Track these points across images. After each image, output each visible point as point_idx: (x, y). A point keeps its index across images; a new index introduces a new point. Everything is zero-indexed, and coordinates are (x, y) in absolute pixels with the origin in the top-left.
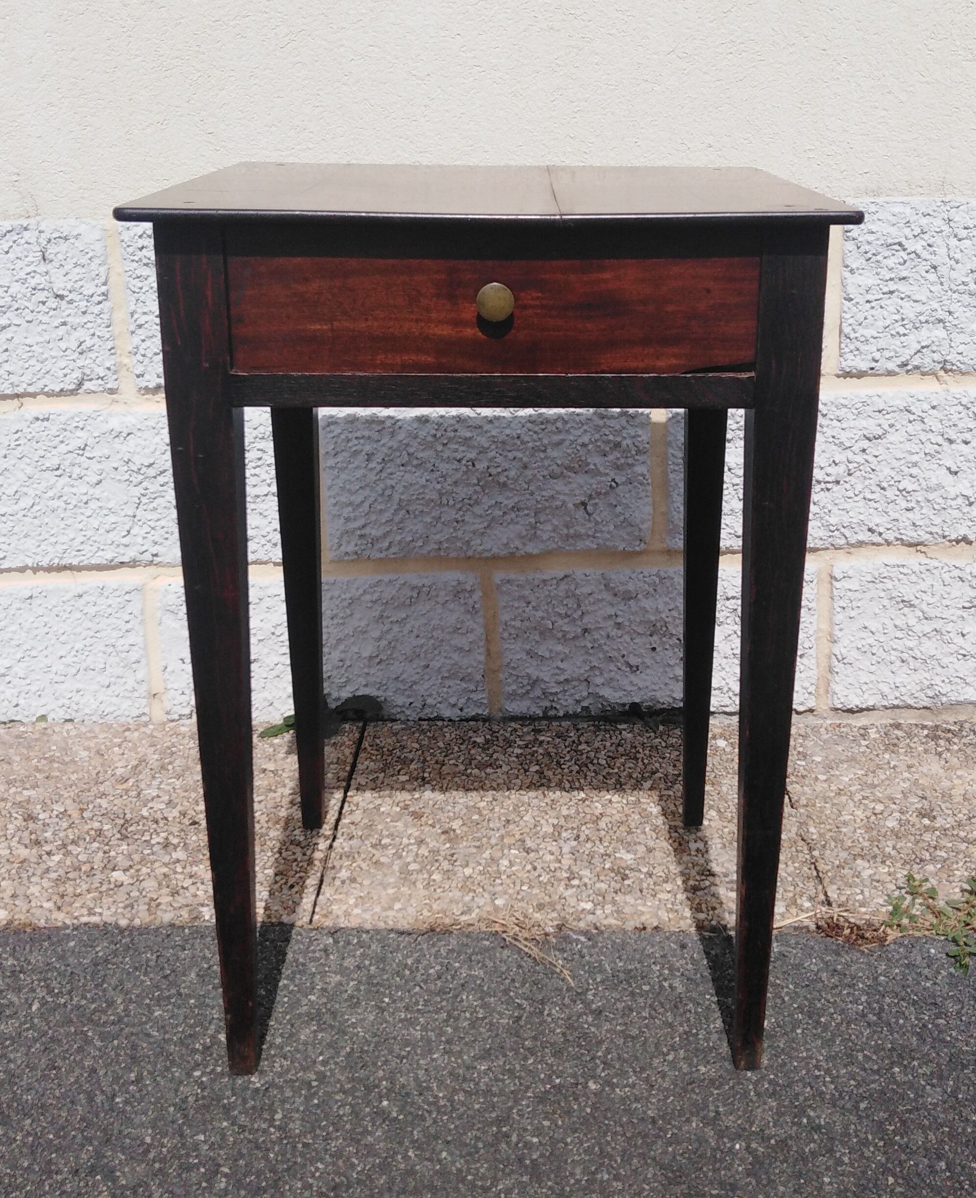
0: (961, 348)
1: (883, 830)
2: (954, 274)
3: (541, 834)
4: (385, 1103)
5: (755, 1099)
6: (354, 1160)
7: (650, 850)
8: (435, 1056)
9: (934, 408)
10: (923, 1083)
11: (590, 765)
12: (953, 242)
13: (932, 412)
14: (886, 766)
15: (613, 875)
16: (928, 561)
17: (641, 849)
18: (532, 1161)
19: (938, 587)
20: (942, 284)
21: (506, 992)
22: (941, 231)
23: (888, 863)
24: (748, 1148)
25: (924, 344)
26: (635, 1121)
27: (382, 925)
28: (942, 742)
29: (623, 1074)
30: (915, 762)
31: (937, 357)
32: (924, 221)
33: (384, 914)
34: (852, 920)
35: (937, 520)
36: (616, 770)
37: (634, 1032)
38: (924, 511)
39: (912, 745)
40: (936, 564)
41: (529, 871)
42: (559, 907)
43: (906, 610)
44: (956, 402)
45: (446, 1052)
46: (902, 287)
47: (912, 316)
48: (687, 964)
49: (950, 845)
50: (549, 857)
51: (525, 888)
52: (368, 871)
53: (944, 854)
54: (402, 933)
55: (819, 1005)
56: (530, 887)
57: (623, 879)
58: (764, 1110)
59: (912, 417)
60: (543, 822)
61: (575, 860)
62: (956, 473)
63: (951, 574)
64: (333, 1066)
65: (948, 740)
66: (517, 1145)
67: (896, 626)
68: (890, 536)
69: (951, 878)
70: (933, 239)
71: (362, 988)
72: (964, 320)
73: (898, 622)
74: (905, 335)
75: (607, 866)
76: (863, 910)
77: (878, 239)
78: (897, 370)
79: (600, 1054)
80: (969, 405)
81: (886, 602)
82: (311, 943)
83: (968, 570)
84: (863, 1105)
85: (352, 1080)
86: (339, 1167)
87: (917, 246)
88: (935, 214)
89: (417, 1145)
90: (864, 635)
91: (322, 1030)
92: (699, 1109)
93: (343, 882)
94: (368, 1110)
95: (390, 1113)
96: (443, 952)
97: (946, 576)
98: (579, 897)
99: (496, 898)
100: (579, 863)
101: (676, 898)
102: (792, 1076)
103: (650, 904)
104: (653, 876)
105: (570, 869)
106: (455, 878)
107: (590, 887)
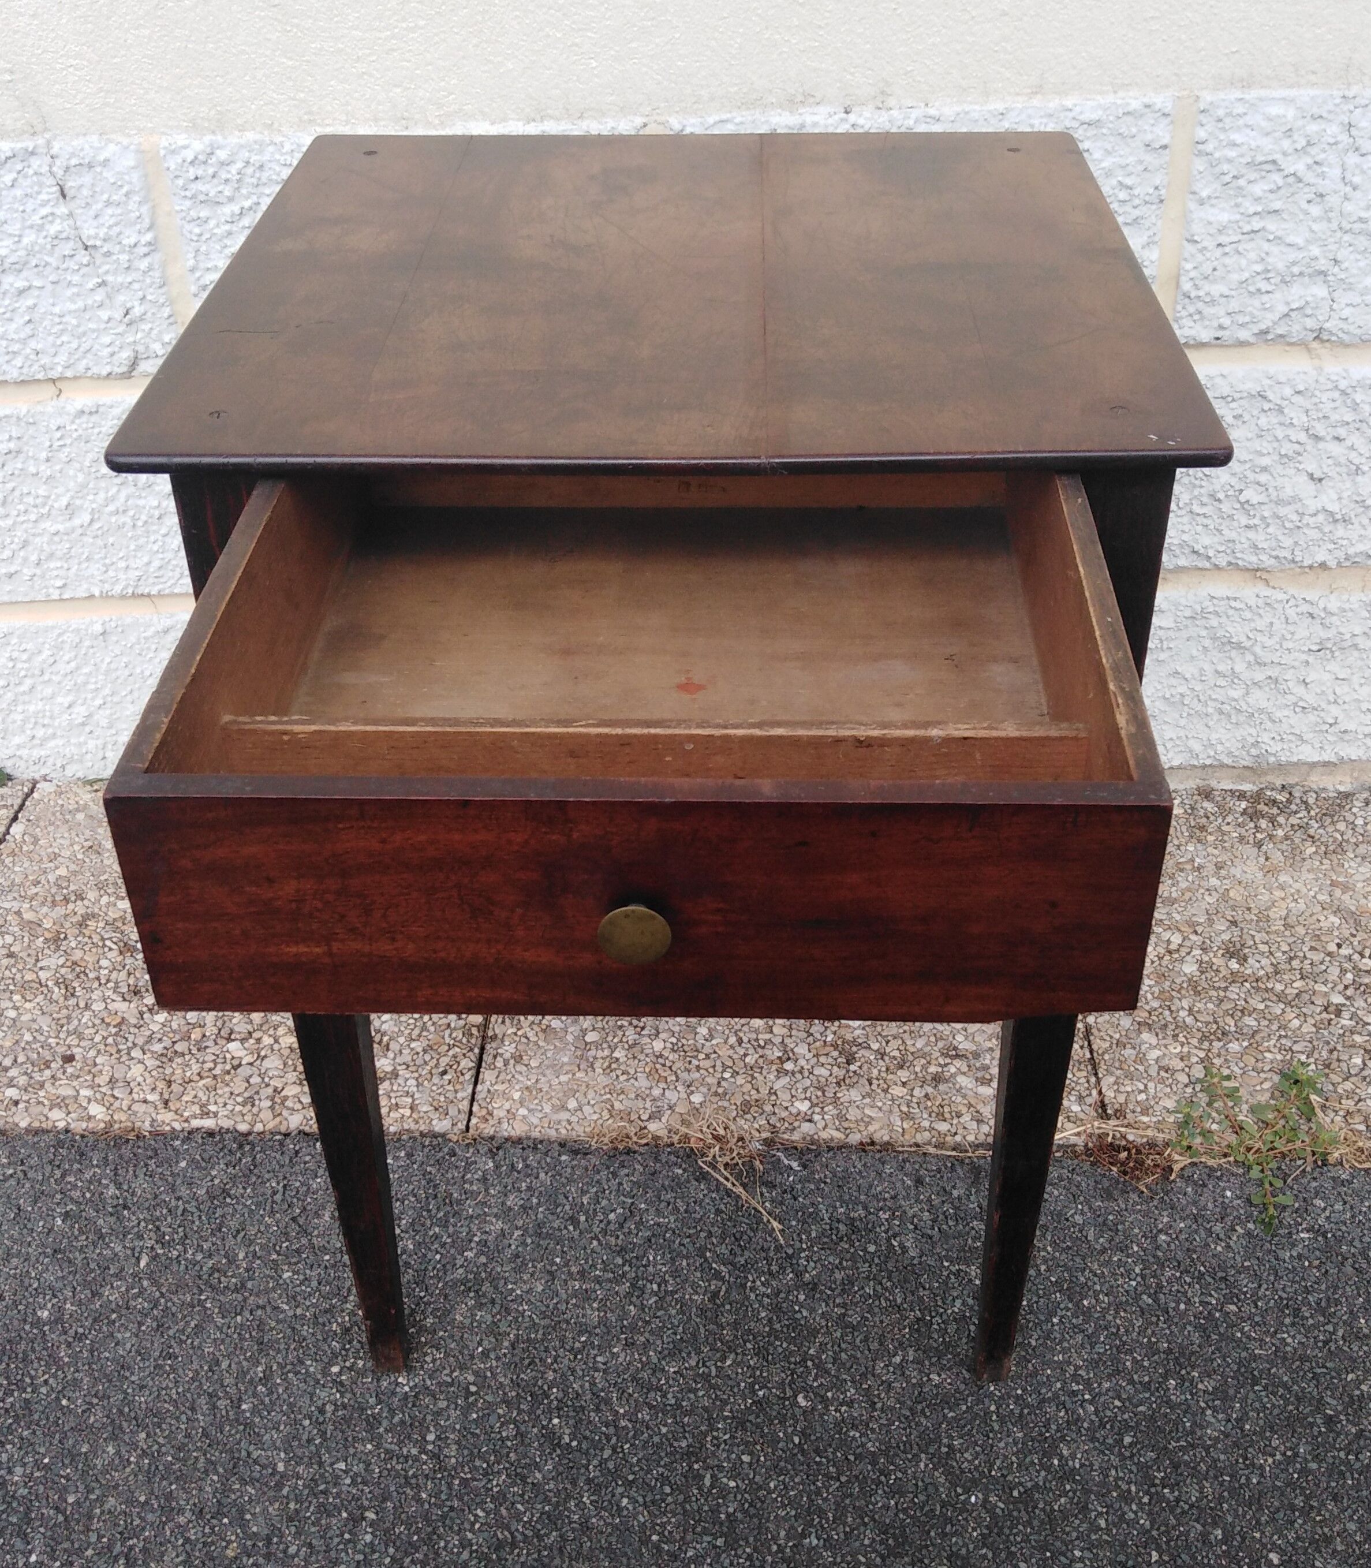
0: (1347, 312)
1: (1178, 981)
2: (1348, 207)
4: (556, 1421)
5: (997, 1427)
6: (519, 1506)
8: (615, 1350)
9: (1298, 392)
10: (1203, 1405)
12: (1352, 159)
13: (1298, 399)
14: (1188, 867)
15: (835, 1054)
16: (1268, 592)
18: (728, 1515)
19: (1278, 625)
20: (1329, 220)
21: (701, 1252)
22: (1336, 143)
23: (1181, 1038)
24: (986, 1501)
25: (1294, 306)
26: (851, 1458)
27: (552, 1133)
28: (1263, 823)
29: (838, 1385)
30: (1224, 857)
31: (1310, 323)
32: (1313, 128)
33: (555, 1117)
34: (1131, 1138)
35: (1288, 542)
37: (855, 1319)
38: (1270, 530)
39: (1225, 828)
40: (1281, 596)
41: (732, 1047)
42: (768, 1108)
43: (1234, 653)
44: (1330, 386)
45: (629, 1345)
46: (1272, 225)
47: (1281, 266)
48: (922, 1210)
49: (1262, 1006)
51: (727, 1075)
52: (536, 1043)
53: (1255, 1023)
54: (575, 1152)
55: (1082, 1279)
56: (735, 1073)
57: (848, 1063)
58: (1007, 1444)
59: (1266, 406)
62: (1320, 480)
63: (1299, 610)
64: (494, 1363)
65: (1272, 820)
66: (710, 1491)
67: (1217, 672)
68: (1222, 561)
69: (1260, 1065)
70: (1323, 156)
71: (529, 1241)
72: (1355, 271)
73: (1221, 668)
74: (1268, 292)
75: (829, 1039)
76: (1145, 1119)
77: (1242, 156)
78: (1252, 340)
79: (811, 1352)
80: (1349, 391)
81: (1207, 643)
82: (467, 1169)
83: (1321, 605)
84: (1127, 1440)
85: (516, 1384)
86: (501, 1516)
87: (1299, 166)
88: (1331, 117)
89: (595, 1487)
90: (1173, 681)
91: (480, 1306)
92: (928, 1441)
93: (506, 1063)
94: (535, 1430)
95: (560, 1438)
96: (626, 1187)
97: (1291, 613)
98: (793, 1092)
99: (692, 1092)
100: (794, 1032)
101: (912, 1096)
102: (1044, 1391)
103: (880, 1104)
104: (886, 1058)
105: (783, 1042)
106: (642, 1057)
107: (806, 1074)
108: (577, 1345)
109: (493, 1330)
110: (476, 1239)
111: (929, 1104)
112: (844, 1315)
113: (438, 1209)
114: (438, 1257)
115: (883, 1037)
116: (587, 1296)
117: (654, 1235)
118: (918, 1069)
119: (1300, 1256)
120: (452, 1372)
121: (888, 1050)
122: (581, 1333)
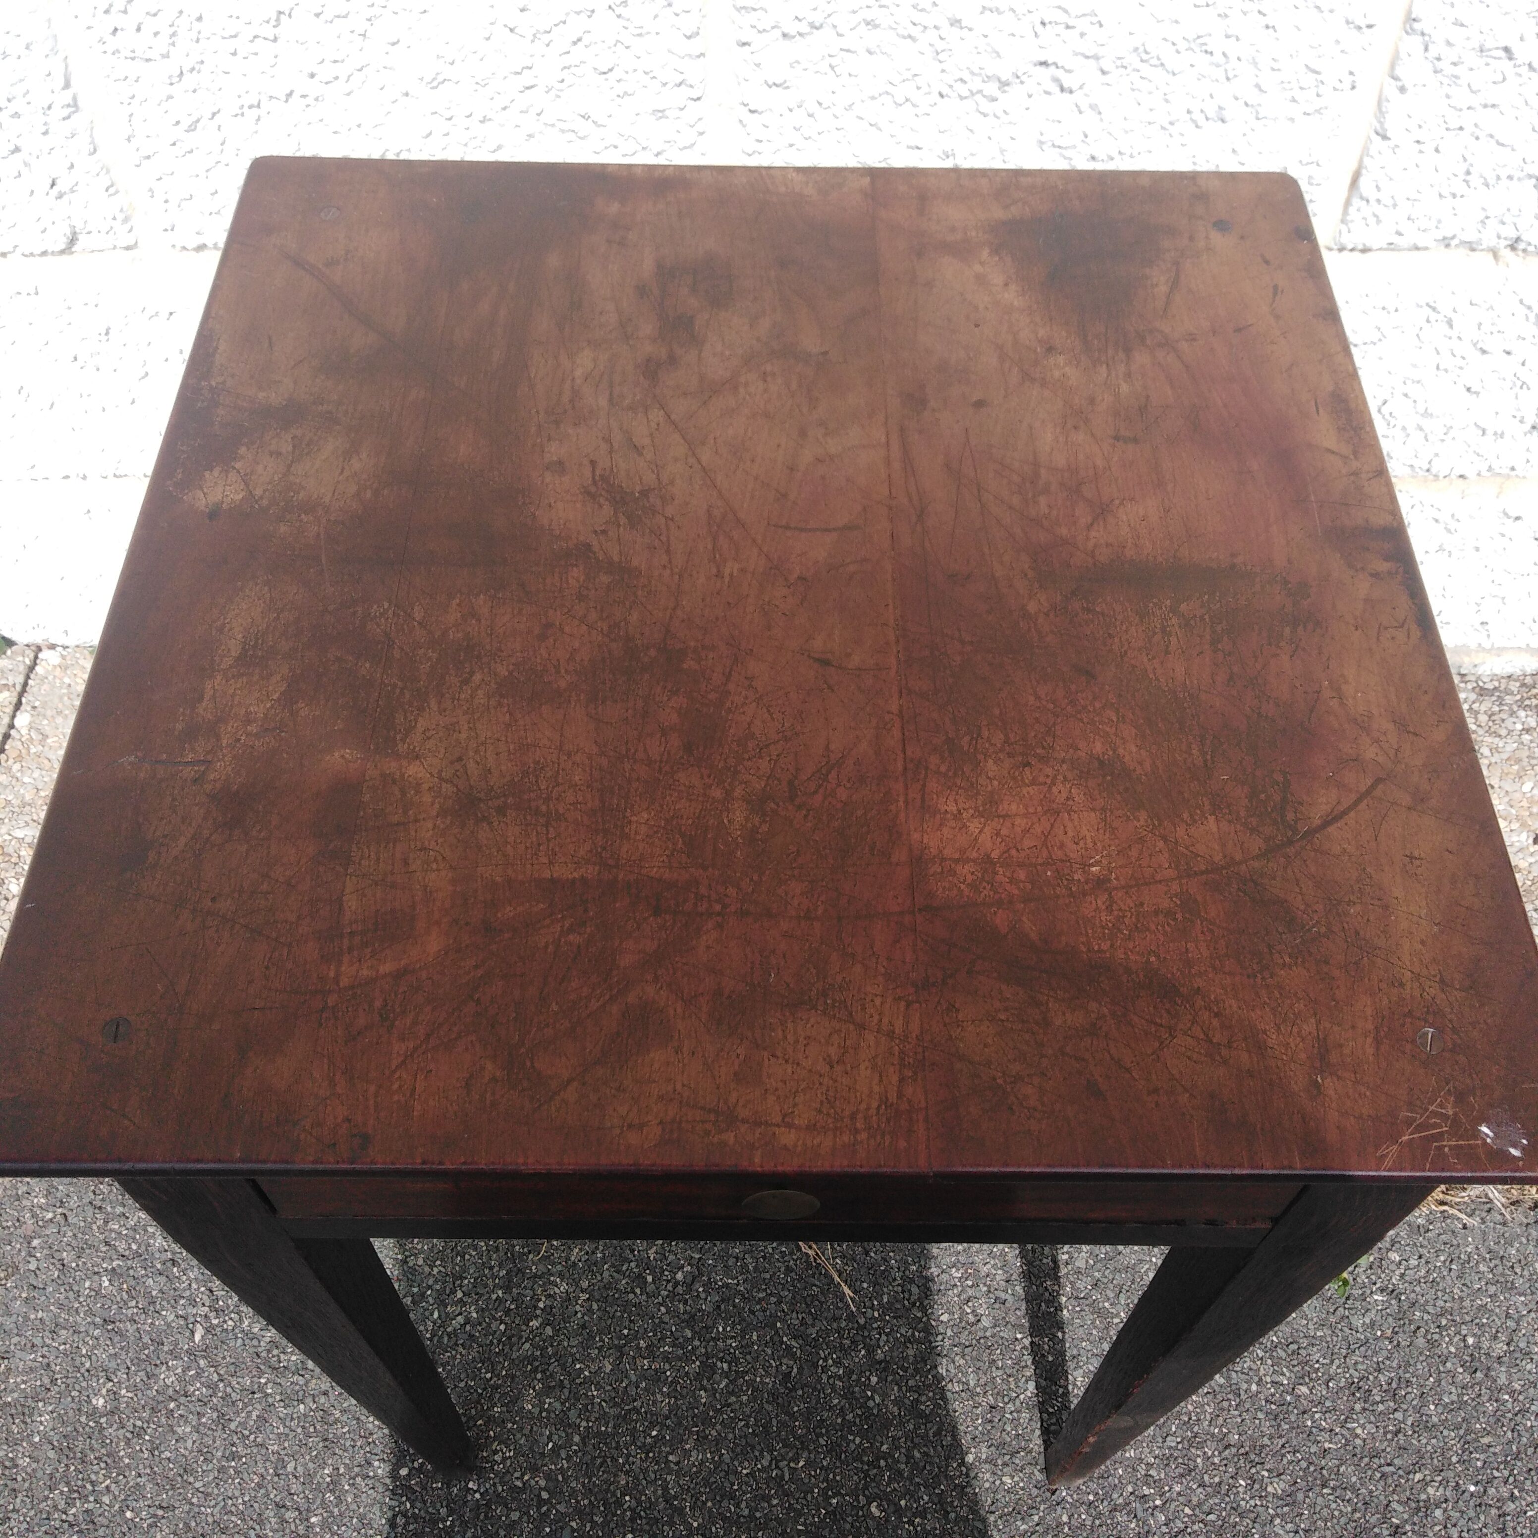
4: (630, 1536)
8: (688, 1447)
10: (1272, 1512)
21: (772, 1322)
29: (912, 1491)
31: (1506, 231)
45: (701, 1440)
64: (565, 1463)
79: (885, 1448)
102: (1115, 1496)
108: (649, 1440)
109: (562, 1422)
110: (541, 1305)
112: (917, 1401)
113: (501, 1266)
114: (502, 1327)
116: (657, 1377)
117: (723, 1300)
119: (1373, 1323)
120: (523, 1475)
122: (652, 1426)
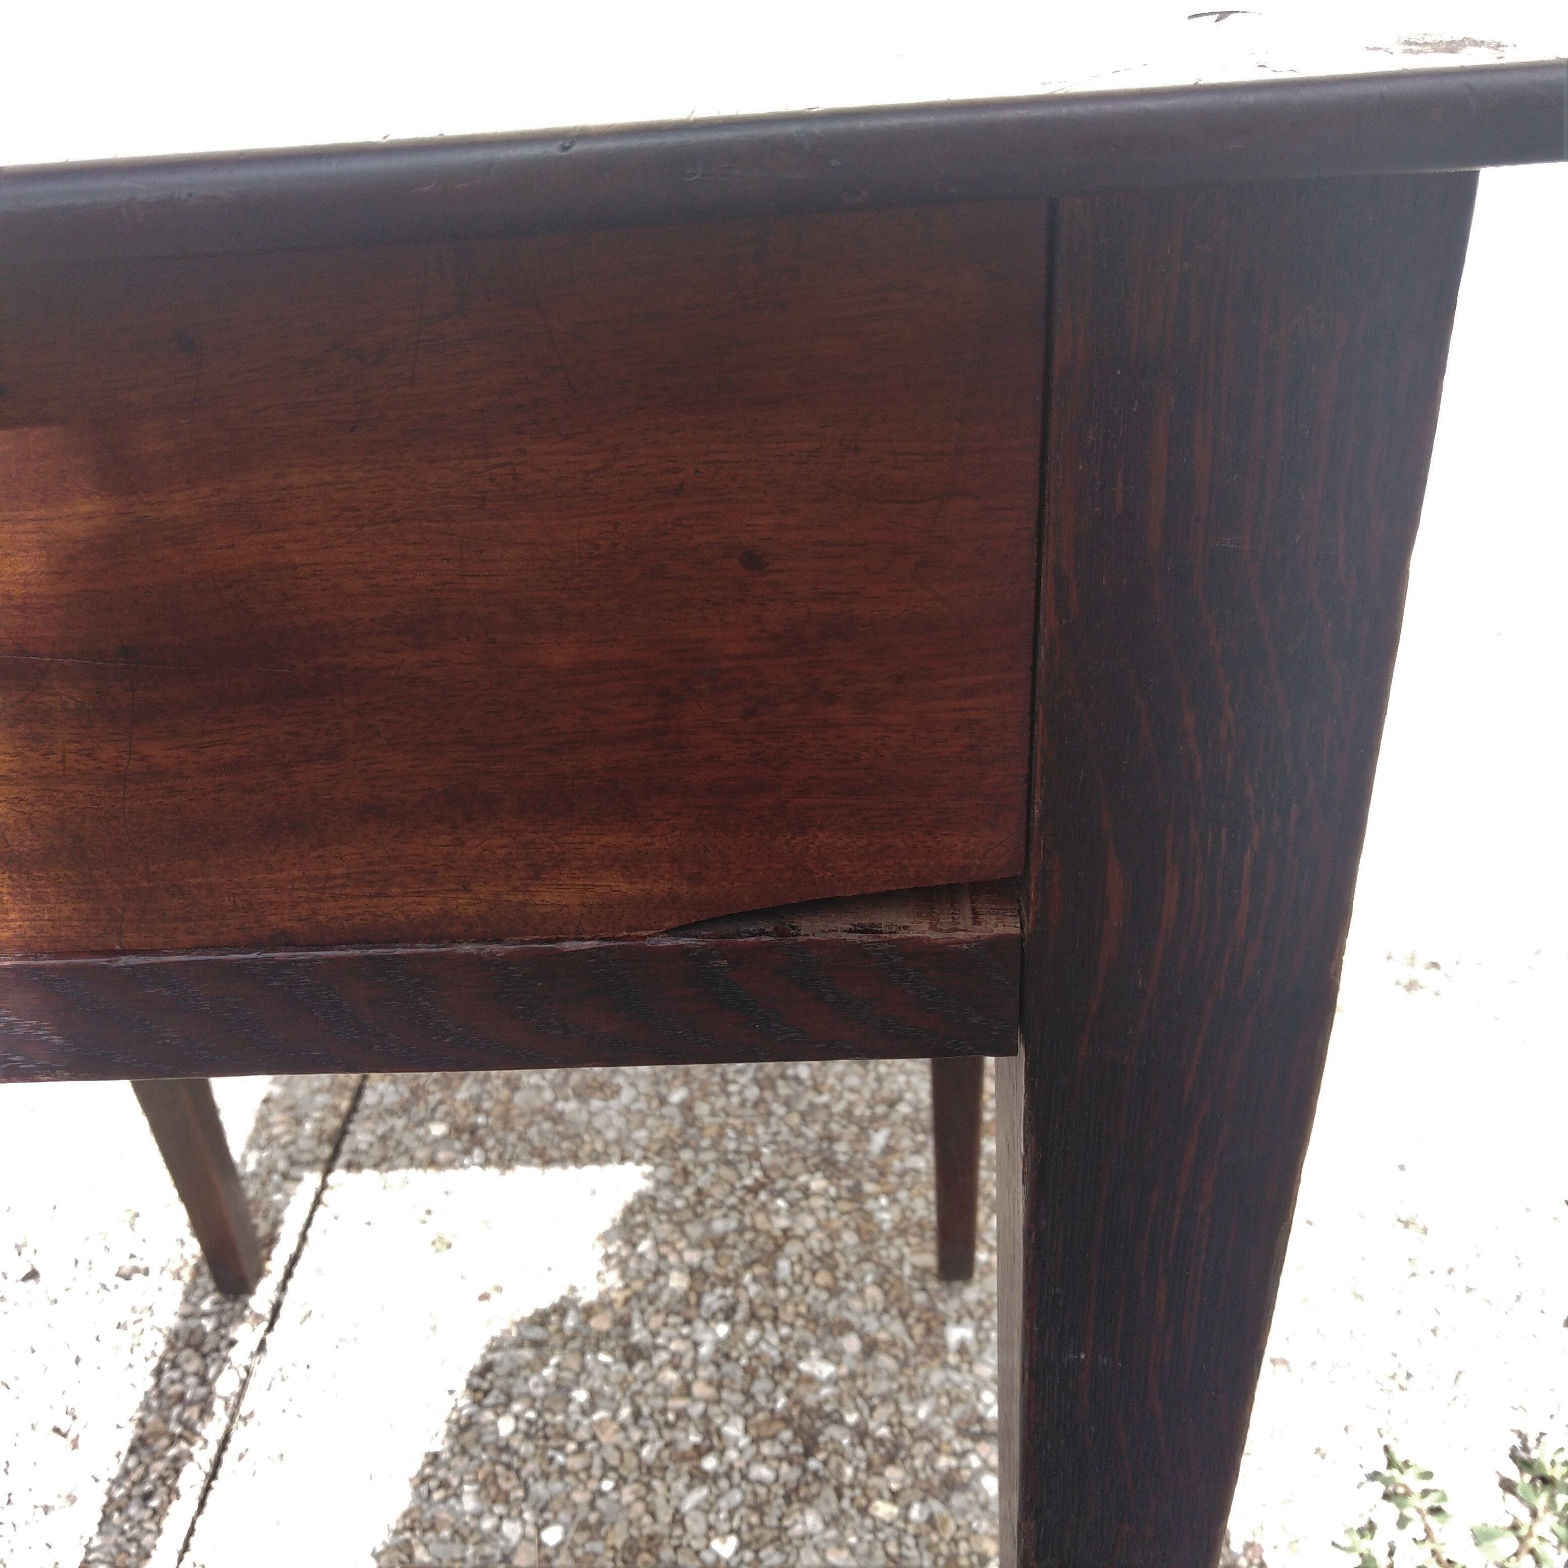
3: (665, 1297)
7: (870, 1348)
11: (780, 1083)
15: (787, 1435)
17: (852, 1344)
36: (824, 1098)
41: (623, 1427)
50: (670, 1376)
51: (607, 1485)
56: (622, 1481)
57: (807, 1454)
60: (673, 1259)
61: (720, 1387)
75: (779, 1406)
98: (712, 1518)
99: (547, 1524)
100: (725, 1394)
101: (907, 1520)
103: (853, 1540)
104: (869, 1443)
105: (705, 1417)
106: (475, 1450)
107: (736, 1477)
111: (934, 1538)
115: (867, 1399)
118: (918, 1463)
121: (872, 1425)
